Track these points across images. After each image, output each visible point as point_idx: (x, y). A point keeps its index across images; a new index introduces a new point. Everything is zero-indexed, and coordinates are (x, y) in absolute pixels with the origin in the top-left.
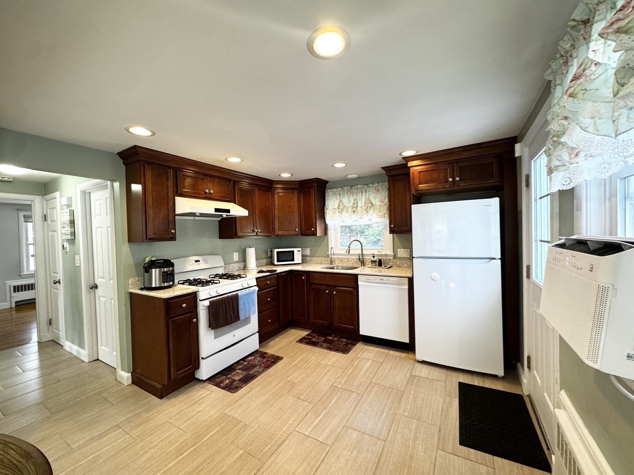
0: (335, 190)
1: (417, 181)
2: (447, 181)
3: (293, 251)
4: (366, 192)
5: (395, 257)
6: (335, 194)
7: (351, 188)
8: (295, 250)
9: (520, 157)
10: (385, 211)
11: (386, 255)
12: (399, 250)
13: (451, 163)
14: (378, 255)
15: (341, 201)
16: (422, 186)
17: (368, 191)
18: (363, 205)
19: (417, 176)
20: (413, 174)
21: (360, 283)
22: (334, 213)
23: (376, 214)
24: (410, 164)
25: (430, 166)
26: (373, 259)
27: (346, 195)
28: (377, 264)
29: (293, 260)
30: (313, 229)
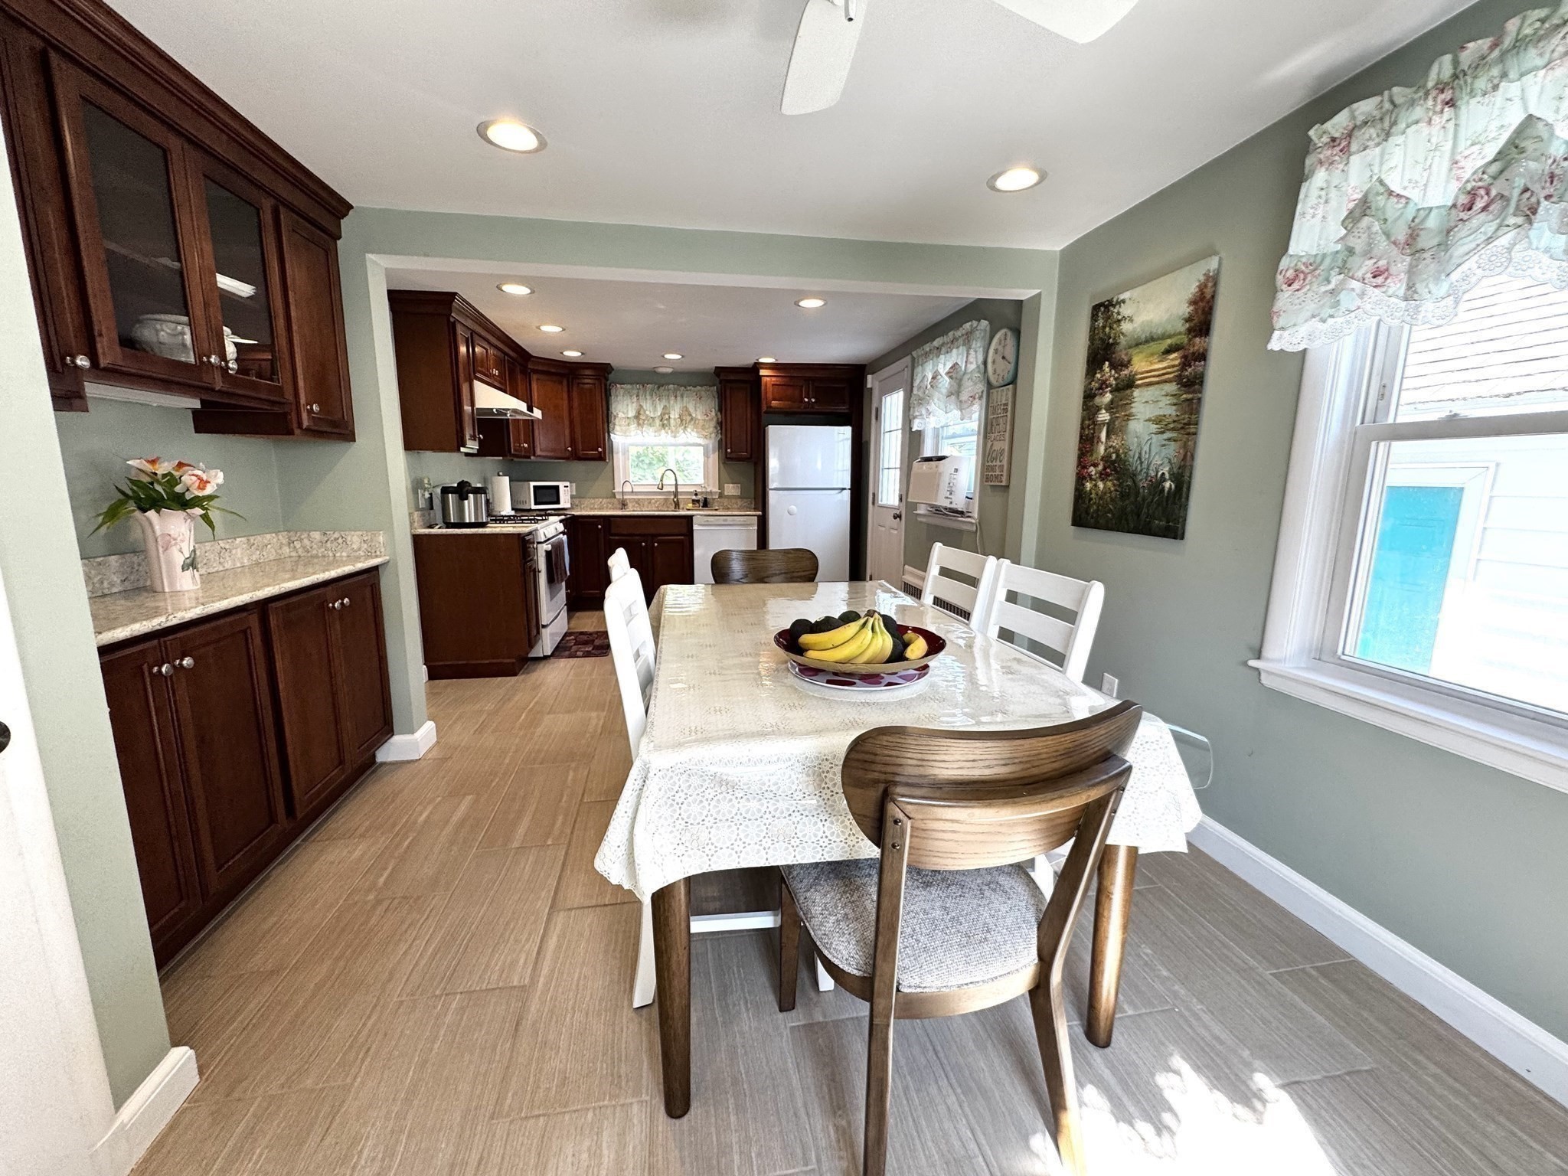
0: (629, 386)
1: (770, 395)
2: (802, 401)
3: (557, 488)
4: (682, 396)
5: (721, 495)
6: (629, 393)
7: (659, 387)
8: (561, 485)
9: (871, 389)
10: (711, 429)
11: (711, 492)
12: (726, 485)
13: (807, 380)
14: (702, 493)
15: (641, 406)
16: (774, 403)
17: (685, 396)
18: (677, 416)
19: (770, 389)
20: (766, 385)
21: (695, 527)
22: (629, 425)
23: (697, 432)
24: (763, 372)
25: (785, 379)
26: (694, 497)
27: (648, 397)
28: (701, 504)
29: (558, 502)
30: (600, 449)
